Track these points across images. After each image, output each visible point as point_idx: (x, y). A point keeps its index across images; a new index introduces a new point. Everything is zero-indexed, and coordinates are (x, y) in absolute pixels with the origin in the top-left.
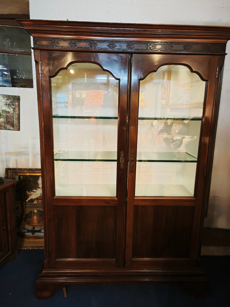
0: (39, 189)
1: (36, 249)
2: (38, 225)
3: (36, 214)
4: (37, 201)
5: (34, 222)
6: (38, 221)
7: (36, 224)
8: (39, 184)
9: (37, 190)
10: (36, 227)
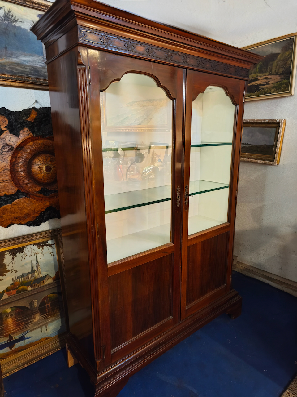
0: (8, 272)
1: (26, 366)
2: (18, 330)
3: (9, 315)
4: (7, 294)
5: (9, 329)
6: (17, 324)
7: (13, 330)
8: (7, 266)
9: (5, 275)
10: (15, 334)
